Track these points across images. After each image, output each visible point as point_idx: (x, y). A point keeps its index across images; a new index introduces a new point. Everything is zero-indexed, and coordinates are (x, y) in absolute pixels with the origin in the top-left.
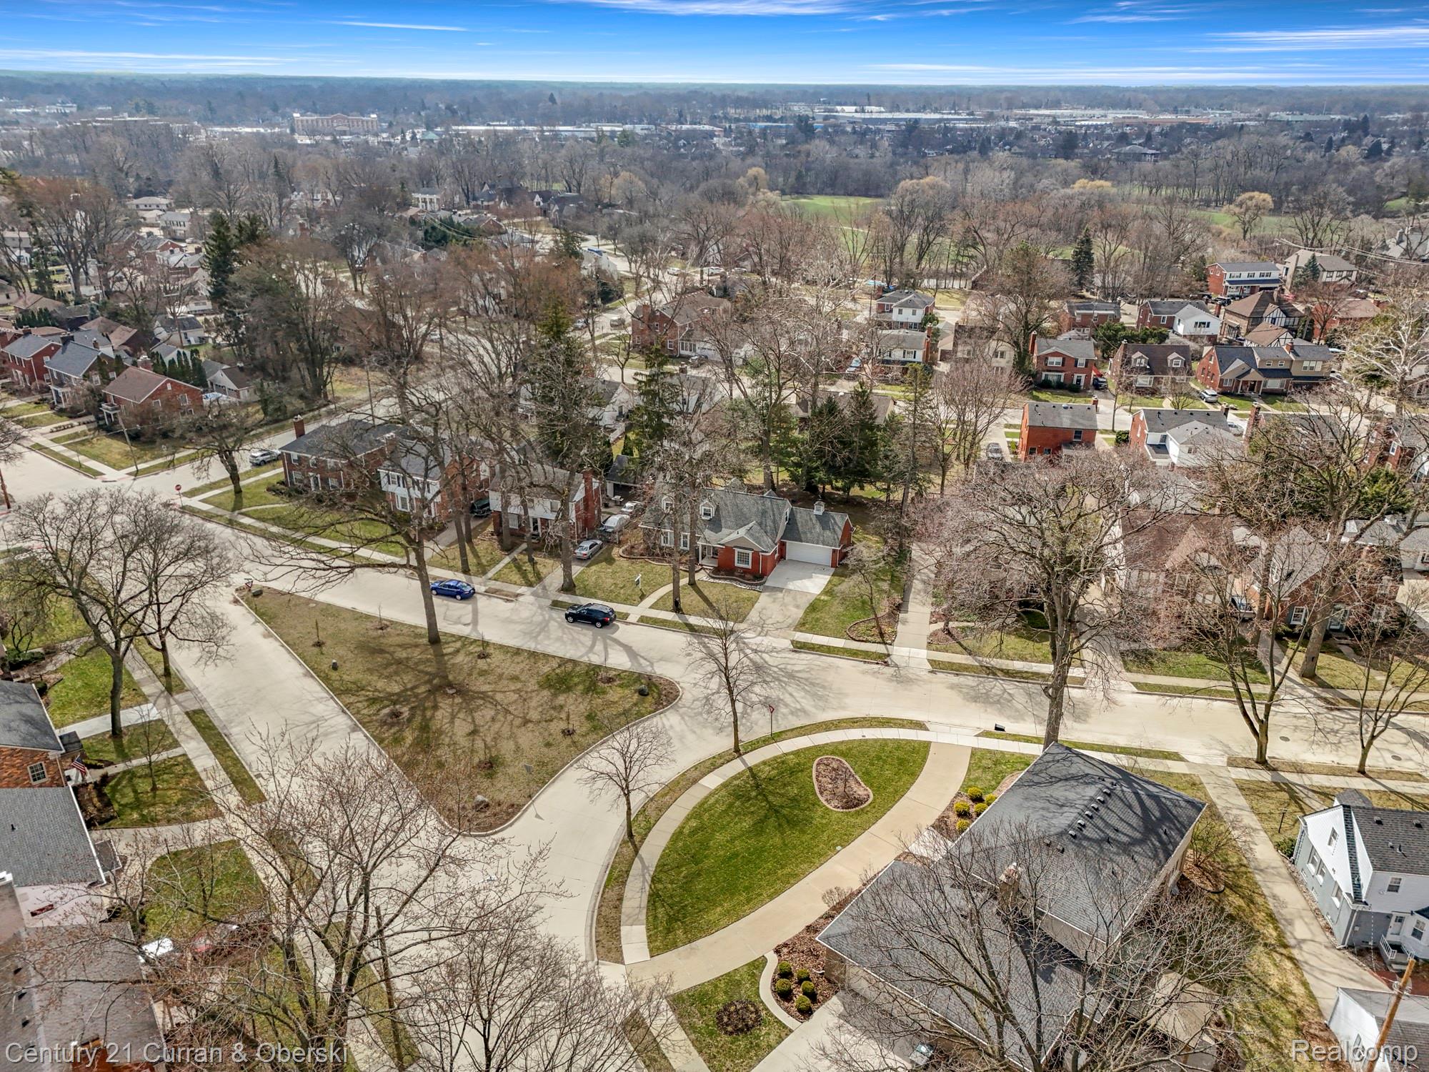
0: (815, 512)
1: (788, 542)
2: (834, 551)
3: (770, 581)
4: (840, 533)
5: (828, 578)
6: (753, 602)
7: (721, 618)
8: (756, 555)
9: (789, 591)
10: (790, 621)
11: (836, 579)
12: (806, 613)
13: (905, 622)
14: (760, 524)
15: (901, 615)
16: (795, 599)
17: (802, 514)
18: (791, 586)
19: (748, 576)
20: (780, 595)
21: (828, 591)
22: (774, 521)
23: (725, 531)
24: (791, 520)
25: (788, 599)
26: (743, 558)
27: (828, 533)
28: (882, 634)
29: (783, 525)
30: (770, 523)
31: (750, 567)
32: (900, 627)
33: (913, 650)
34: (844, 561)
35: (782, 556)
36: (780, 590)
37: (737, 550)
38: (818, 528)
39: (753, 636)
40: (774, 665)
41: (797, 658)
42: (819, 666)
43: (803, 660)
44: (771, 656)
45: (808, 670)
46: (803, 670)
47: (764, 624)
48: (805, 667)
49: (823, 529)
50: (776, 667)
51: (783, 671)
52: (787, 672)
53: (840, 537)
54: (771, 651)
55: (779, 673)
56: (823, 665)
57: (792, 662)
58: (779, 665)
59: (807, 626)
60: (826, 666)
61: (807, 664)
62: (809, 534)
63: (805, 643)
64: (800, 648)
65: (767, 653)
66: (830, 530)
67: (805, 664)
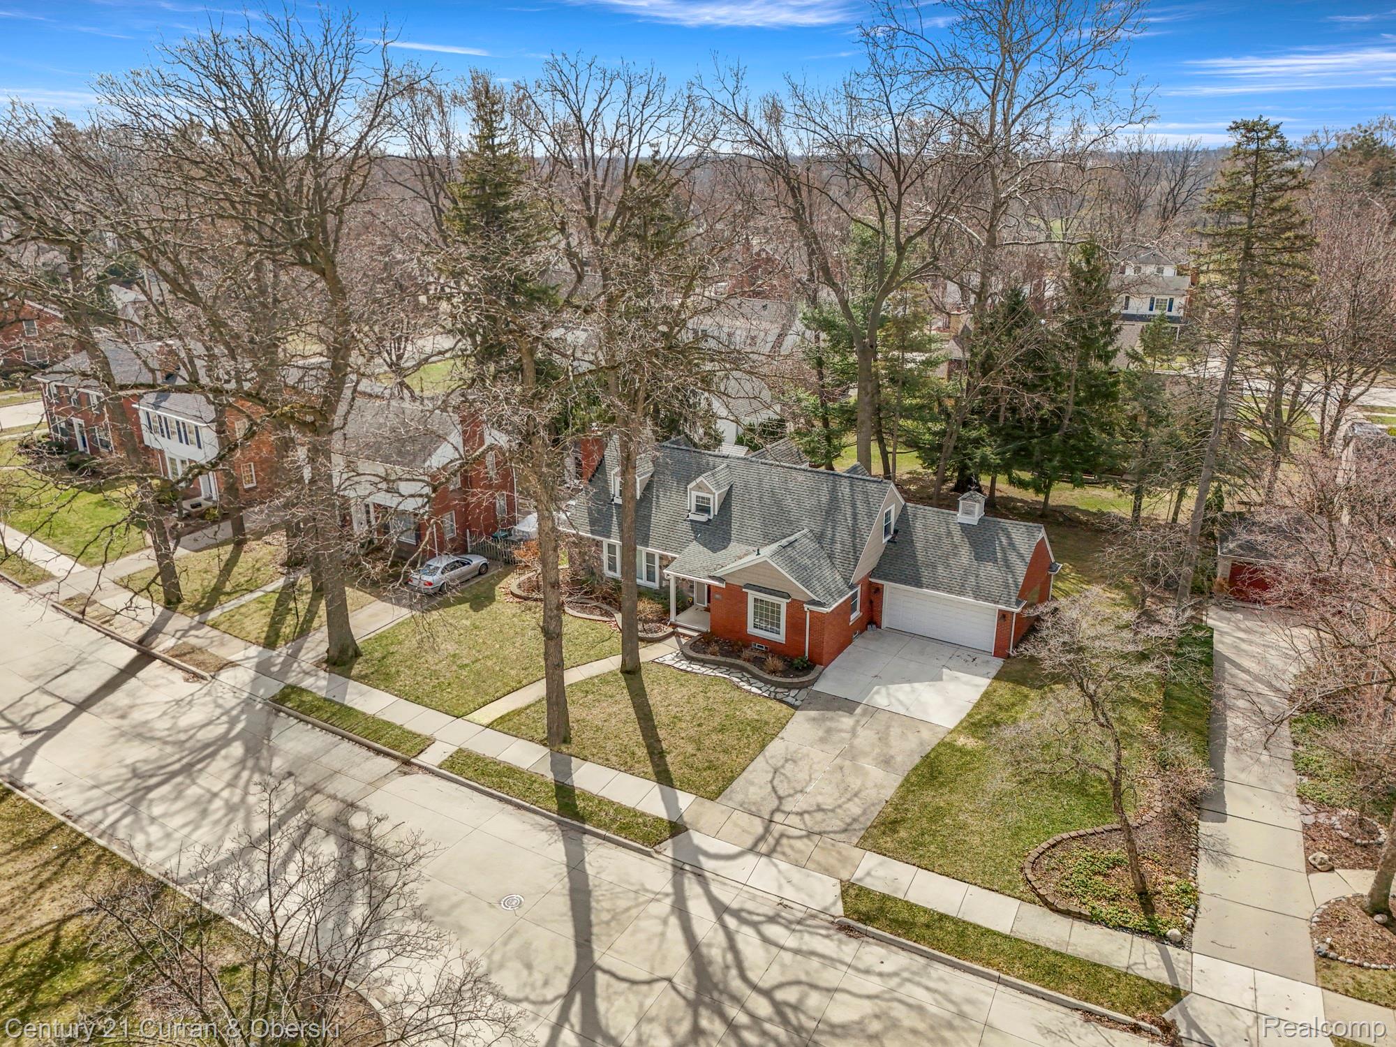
0: (961, 517)
1: (889, 587)
2: (1003, 616)
3: (829, 682)
4: (1021, 570)
5: (983, 683)
6: (763, 734)
7: (664, 777)
8: (796, 608)
9: (873, 711)
10: (855, 809)
11: (1005, 691)
12: (909, 786)
13: (1221, 855)
14: (819, 538)
15: (1206, 828)
16: (883, 738)
17: (927, 521)
18: (881, 698)
19: (772, 662)
20: (846, 721)
21: (981, 722)
22: (854, 532)
23: (734, 548)
24: (899, 535)
25: (866, 737)
26: (768, 614)
27: (989, 569)
28: (1145, 898)
29: (874, 544)
30: (842, 535)
31: (781, 638)
32: (1206, 874)
33: (1268, 981)
34: (1028, 649)
35: (872, 619)
36: (848, 706)
37: (752, 595)
38: (965, 555)
39: (735, 849)
40: (765, 984)
41: (848, 960)
42: (920, 1009)
43: (867, 972)
44: (765, 940)
45: (875, 1026)
46: (860, 1022)
47: (778, 810)
48: (867, 1007)
49: (979, 558)
50: (767, 993)
51: (785, 1022)
52: (799, 1030)
53: (1021, 580)
54: (772, 920)
55: (768, 1026)
56: (933, 1009)
57: (830, 977)
58: (781, 986)
59: (903, 834)
60: (947, 1015)
61: (876, 997)
62: (940, 570)
63: (885, 898)
64: (867, 918)
65: (755, 925)
66: (996, 561)
67: (869, 997)
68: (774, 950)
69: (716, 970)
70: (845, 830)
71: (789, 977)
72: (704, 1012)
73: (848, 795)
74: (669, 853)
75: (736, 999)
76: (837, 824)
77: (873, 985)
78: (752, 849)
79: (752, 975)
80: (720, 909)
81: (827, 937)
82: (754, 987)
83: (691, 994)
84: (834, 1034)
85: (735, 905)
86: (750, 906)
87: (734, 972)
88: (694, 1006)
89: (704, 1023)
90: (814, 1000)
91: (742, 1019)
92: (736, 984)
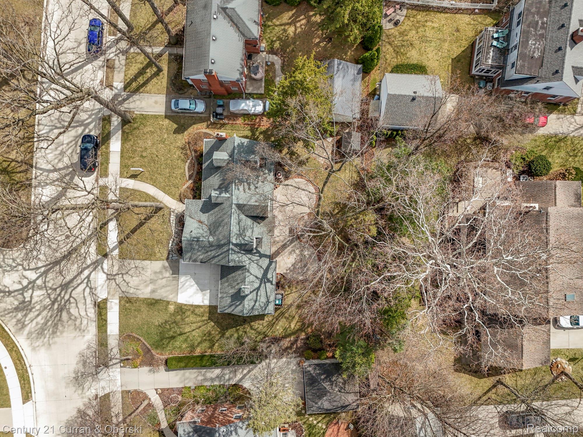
4: (229, 311)
7: (121, 243)
9: (177, 279)
10: (131, 291)
12: (146, 300)
16: (164, 287)
18: (184, 279)
20: (169, 274)
25: (162, 282)
27: (229, 300)
39: (106, 271)
40: (72, 295)
41: (87, 307)
42: (81, 324)
43: (86, 311)
44: (84, 290)
45: (73, 318)
46: (72, 315)
47: (123, 274)
48: (77, 315)
49: (232, 296)
50: (71, 296)
51: (65, 303)
52: (65, 306)
53: (226, 311)
54: (91, 288)
55: (63, 300)
56: (83, 326)
57: (81, 305)
58: (74, 298)
59: (127, 305)
60: (82, 328)
61: (80, 315)
62: (227, 284)
63: (106, 308)
64: (99, 306)
65: (87, 286)
66: (231, 302)
67: (80, 314)
68: (82, 292)
69: (72, 285)
70: (123, 292)
71: (76, 299)
72: (60, 288)
73: (136, 287)
74: (98, 258)
75: (66, 292)
76: (124, 289)
77: (83, 313)
78: (108, 275)
79: (73, 292)
80: (88, 277)
81: (92, 300)
82: (71, 294)
83: (63, 284)
84: (67, 312)
85: (90, 279)
86: (92, 282)
87: (72, 288)
88: (61, 286)
89: (58, 290)
90: (73, 305)
91: (62, 296)
92: (70, 290)
